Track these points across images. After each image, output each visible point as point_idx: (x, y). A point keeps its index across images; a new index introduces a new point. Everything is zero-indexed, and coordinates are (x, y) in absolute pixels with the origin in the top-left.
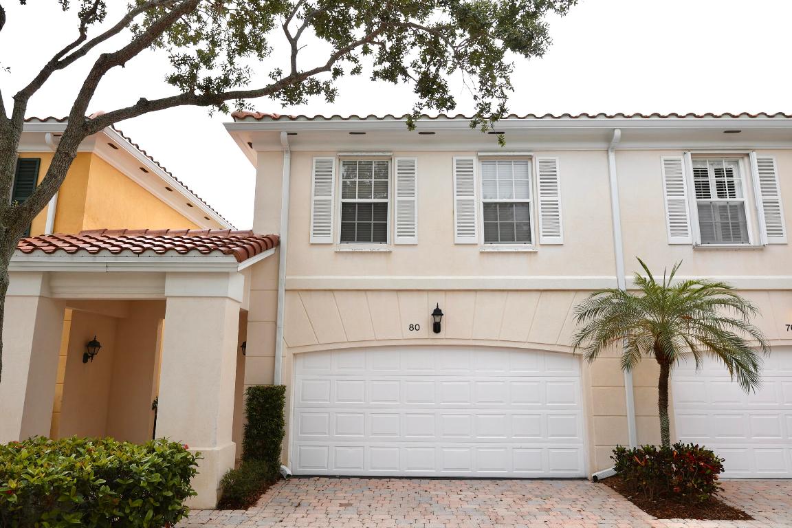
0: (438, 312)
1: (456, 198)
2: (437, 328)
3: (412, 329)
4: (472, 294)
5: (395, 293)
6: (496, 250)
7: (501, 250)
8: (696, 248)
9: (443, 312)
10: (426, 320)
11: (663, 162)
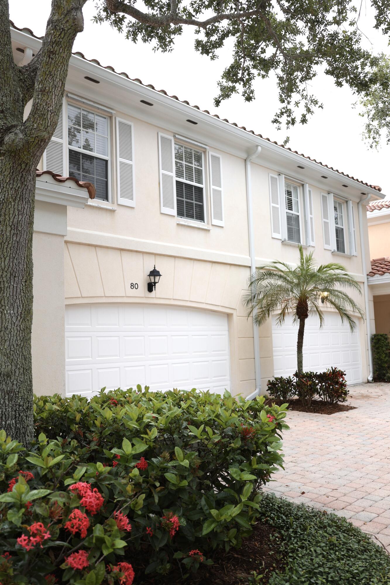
0: (155, 273)
1: (162, 171)
2: (151, 287)
3: (132, 287)
4: (172, 260)
5: (118, 252)
6: (186, 224)
7: (190, 225)
8: (283, 242)
9: (161, 273)
10: (142, 281)
11: (270, 177)
